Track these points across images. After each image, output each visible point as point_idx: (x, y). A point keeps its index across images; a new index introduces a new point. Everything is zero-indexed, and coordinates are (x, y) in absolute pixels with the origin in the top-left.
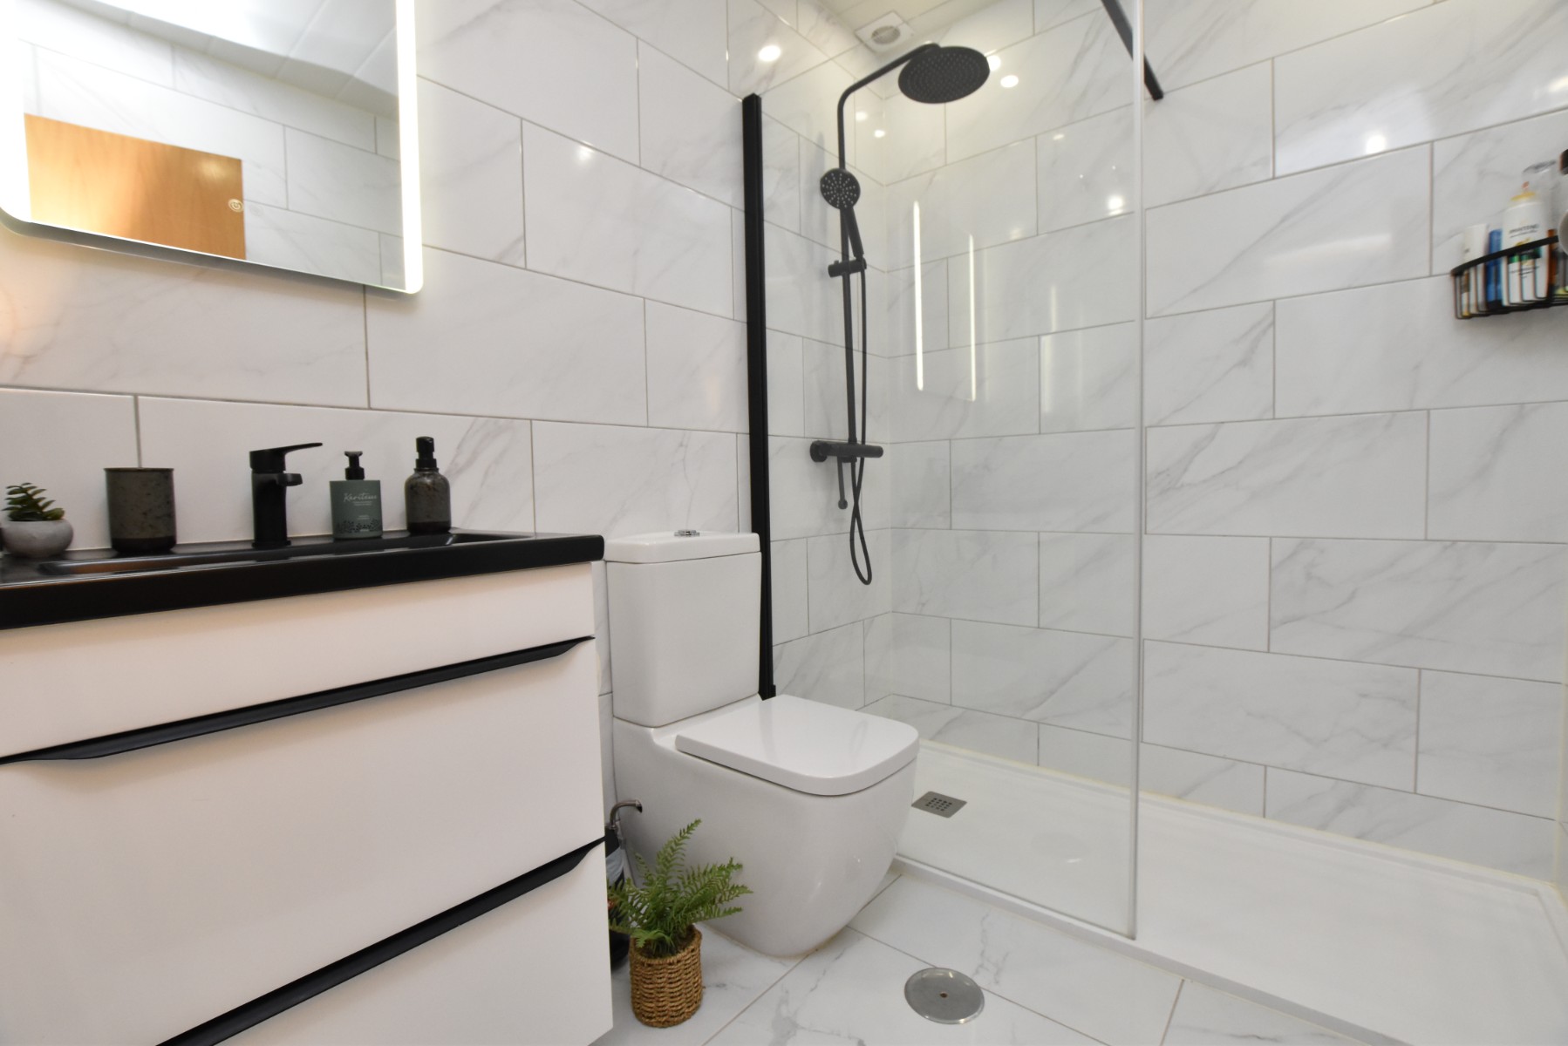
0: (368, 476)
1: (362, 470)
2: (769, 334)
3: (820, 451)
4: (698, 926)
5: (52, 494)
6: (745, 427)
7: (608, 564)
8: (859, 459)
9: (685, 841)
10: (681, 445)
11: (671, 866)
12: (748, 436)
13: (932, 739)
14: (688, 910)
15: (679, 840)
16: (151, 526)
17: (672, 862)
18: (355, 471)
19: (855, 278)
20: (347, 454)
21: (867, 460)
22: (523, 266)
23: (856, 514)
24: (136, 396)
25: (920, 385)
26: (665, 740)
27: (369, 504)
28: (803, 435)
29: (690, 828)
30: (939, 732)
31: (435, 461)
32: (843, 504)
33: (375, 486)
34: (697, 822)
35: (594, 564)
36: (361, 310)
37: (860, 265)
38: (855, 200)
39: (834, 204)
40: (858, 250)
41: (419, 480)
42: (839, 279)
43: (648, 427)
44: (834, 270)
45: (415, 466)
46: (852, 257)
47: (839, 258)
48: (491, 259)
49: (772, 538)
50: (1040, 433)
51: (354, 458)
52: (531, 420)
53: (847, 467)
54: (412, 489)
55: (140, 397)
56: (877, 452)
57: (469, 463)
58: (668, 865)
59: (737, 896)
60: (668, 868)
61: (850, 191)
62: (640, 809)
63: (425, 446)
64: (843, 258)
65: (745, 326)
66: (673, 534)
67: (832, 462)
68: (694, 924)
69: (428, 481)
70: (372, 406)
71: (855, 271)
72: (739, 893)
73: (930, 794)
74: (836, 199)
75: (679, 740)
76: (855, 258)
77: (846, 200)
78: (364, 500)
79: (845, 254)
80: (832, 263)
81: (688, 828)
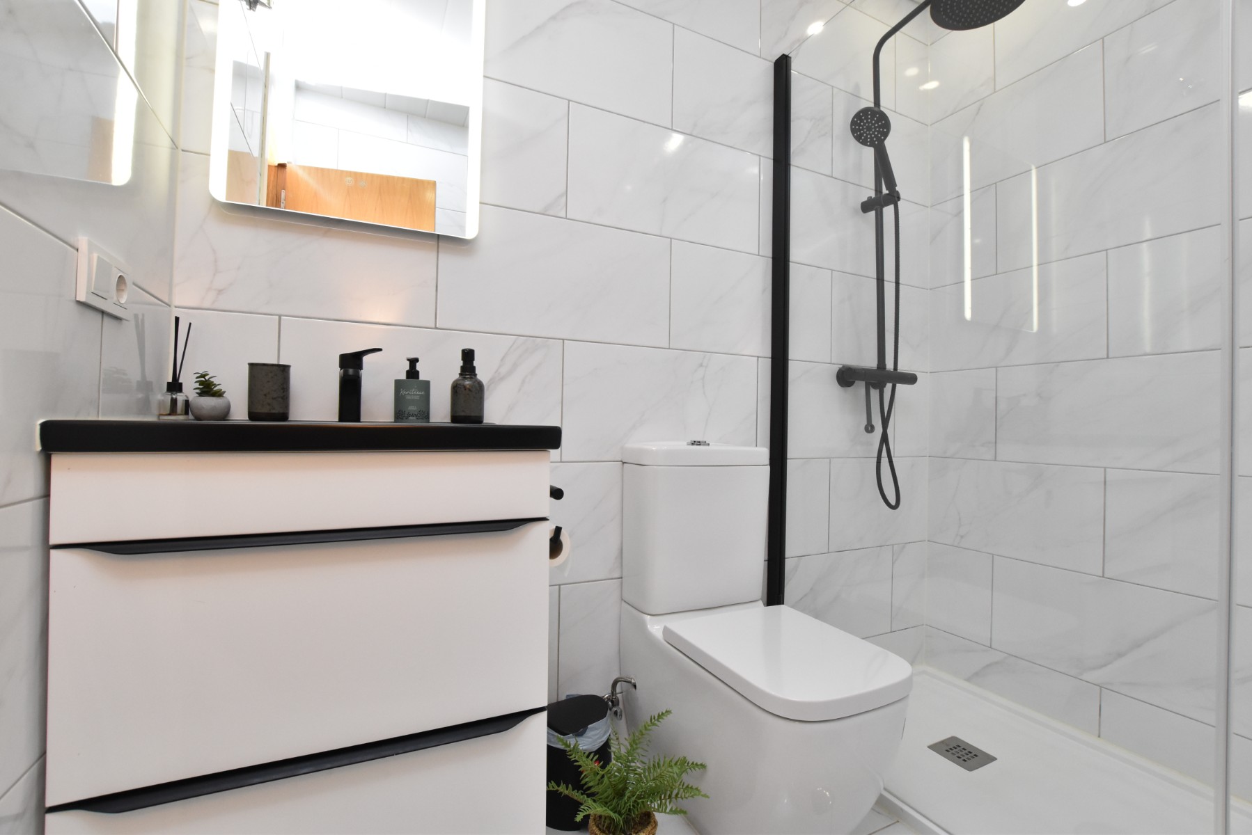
0: (422, 377)
1: (418, 372)
2: (792, 266)
3: (846, 377)
4: (658, 816)
5: (221, 380)
6: (768, 352)
7: (625, 465)
8: (889, 386)
9: (653, 727)
10: (701, 365)
11: (637, 748)
12: (770, 360)
13: (968, 680)
14: (639, 797)
15: (649, 726)
16: (269, 404)
17: (638, 746)
18: (413, 373)
19: (888, 211)
20: (408, 360)
21: (899, 386)
22: (564, 216)
23: (885, 439)
24: (280, 317)
25: (968, 314)
26: (655, 628)
27: (417, 398)
28: (829, 362)
29: (660, 716)
30: (976, 674)
31: (474, 367)
32: (870, 428)
33: (426, 385)
34: (668, 712)
35: (552, 451)
36: (435, 254)
37: (894, 198)
38: (886, 135)
39: (864, 143)
40: (891, 184)
41: (460, 382)
42: (873, 213)
43: (669, 349)
44: (866, 207)
45: (459, 372)
46: (885, 191)
47: (873, 195)
48: (537, 211)
49: (790, 454)
50: (1108, 357)
51: (413, 362)
52: (563, 340)
53: (874, 394)
54: (456, 388)
55: (282, 317)
56: (911, 379)
57: (510, 372)
58: (635, 746)
59: (692, 796)
60: (634, 750)
61: (879, 127)
62: (635, 686)
63: (468, 356)
64: (876, 194)
65: (770, 261)
66: (685, 443)
67: (860, 387)
68: (654, 813)
69: (467, 383)
70: (437, 326)
71: (887, 204)
72: (695, 795)
73: (954, 739)
74: (866, 138)
75: (666, 631)
76: (887, 192)
77: (876, 136)
78: (414, 395)
79: (878, 190)
80: (865, 199)
81: (659, 716)
